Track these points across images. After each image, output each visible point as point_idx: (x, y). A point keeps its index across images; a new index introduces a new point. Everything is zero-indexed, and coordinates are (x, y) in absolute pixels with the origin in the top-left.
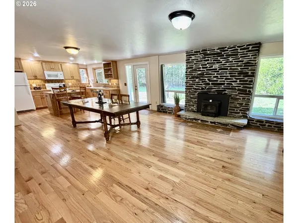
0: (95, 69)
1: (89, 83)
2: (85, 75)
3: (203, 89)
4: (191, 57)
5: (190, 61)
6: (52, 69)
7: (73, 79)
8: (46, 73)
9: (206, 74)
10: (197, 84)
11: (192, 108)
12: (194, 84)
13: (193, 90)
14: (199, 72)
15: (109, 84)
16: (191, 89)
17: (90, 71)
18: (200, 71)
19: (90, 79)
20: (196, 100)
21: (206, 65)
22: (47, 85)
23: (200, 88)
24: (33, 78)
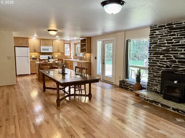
0: (76, 44)
1: (70, 56)
2: (69, 49)
3: (167, 67)
4: (155, 32)
5: (154, 36)
6: (46, 45)
7: (59, 52)
8: (42, 47)
9: (171, 51)
10: (161, 61)
11: (156, 88)
12: (158, 61)
13: (156, 67)
14: (164, 48)
15: (83, 57)
16: (155, 66)
17: (72, 45)
18: (165, 46)
19: (71, 53)
20: (160, 79)
21: (172, 40)
22: (41, 56)
23: (165, 66)
24: (33, 51)
